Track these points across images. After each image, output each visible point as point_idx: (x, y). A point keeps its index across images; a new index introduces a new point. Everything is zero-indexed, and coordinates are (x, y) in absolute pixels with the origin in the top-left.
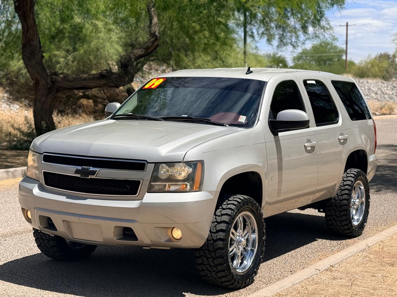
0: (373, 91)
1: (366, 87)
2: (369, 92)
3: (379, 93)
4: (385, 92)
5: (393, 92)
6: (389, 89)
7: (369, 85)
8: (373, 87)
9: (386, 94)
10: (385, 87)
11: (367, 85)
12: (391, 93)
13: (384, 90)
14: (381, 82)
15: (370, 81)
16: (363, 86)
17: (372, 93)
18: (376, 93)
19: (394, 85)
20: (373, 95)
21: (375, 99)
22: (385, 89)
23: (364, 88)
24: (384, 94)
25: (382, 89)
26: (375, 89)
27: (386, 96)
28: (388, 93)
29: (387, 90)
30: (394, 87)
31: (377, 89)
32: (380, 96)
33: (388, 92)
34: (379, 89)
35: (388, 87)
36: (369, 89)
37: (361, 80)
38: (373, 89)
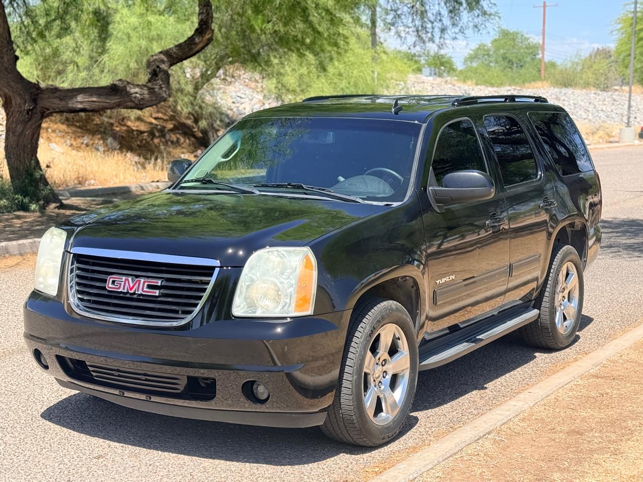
1: (571, 102)
4: (600, 109)
5: (613, 107)
6: (606, 103)
7: (575, 97)
8: (582, 101)
9: (602, 110)
10: (600, 101)
11: (572, 98)
12: (609, 109)
14: (595, 94)
15: (577, 91)
16: (566, 99)
19: (614, 97)
22: (600, 103)
23: (569, 102)
24: (598, 111)
25: (596, 104)
26: (584, 104)
27: (601, 114)
28: (604, 109)
29: (604, 104)
30: (615, 100)
31: (587, 105)
32: (593, 114)
34: (590, 103)
35: (604, 100)
36: (576, 104)
37: (564, 90)
38: (582, 103)
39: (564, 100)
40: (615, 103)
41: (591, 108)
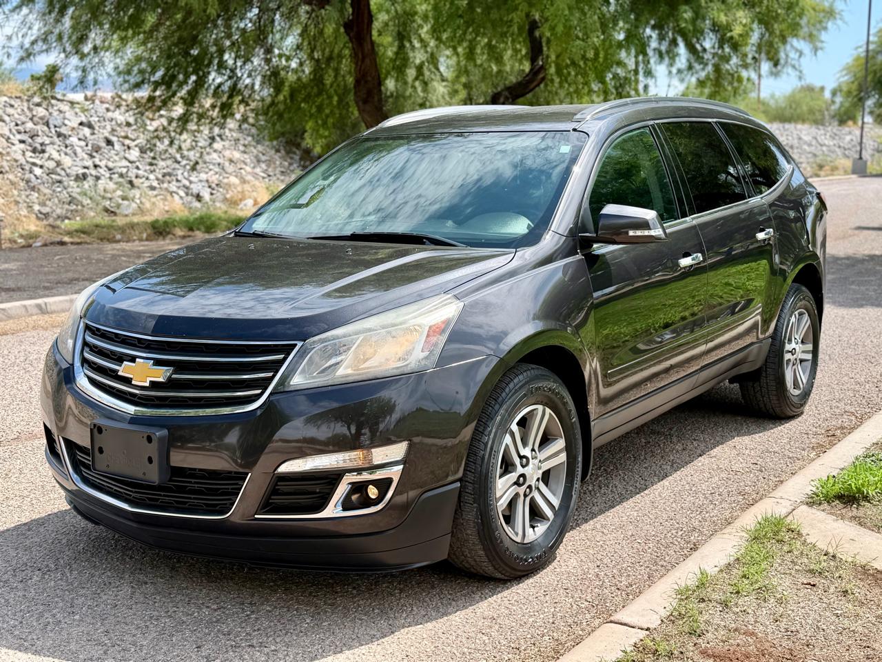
0: (805, 142)
3: (813, 143)
5: (834, 141)
6: (828, 137)
7: (798, 132)
8: (805, 135)
9: (825, 145)
10: (821, 135)
11: (795, 132)
12: (831, 143)
13: (822, 139)
14: (816, 129)
15: (799, 126)
17: (804, 144)
18: (810, 145)
19: (834, 131)
20: (805, 147)
23: (792, 136)
24: (821, 145)
25: (818, 138)
26: (806, 138)
27: (824, 148)
29: (826, 139)
30: (835, 135)
31: (810, 138)
32: (816, 147)
33: (826, 142)
34: (813, 138)
35: (825, 134)
36: (800, 139)
37: (787, 126)
40: (837, 138)
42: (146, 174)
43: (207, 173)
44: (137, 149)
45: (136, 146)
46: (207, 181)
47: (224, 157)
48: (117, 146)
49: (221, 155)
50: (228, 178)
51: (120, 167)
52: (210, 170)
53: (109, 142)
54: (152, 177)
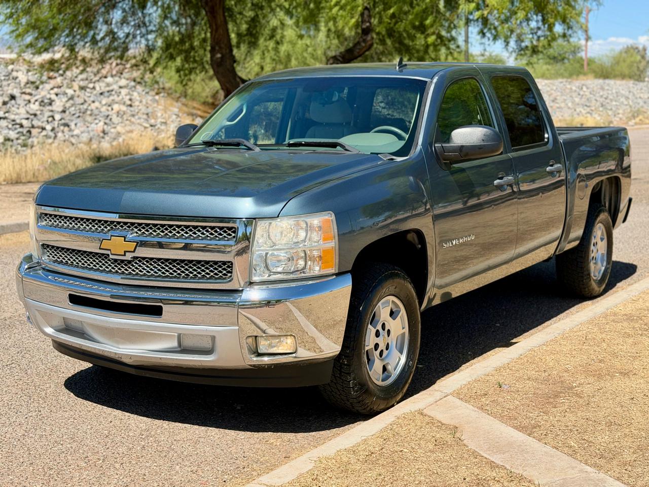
0: (623, 96)
1: (614, 91)
2: (617, 96)
3: (630, 97)
4: (638, 96)
6: (643, 91)
7: (617, 87)
8: (623, 90)
9: (640, 98)
11: (614, 87)
14: (633, 84)
15: (618, 82)
16: (610, 89)
17: (622, 97)
18: (627, 98)
20: (623, 99)
21: (626, 105)
22: (638, 91)
25: (635, 92)
27: (640, 101)
29: (641, 92)
31: (627, 93)
32: (633, 101)
33: (642, 95)
34: (630, 92)
35: (641, 89)
36: (618, 93)
37: (607, 81)
38: (623, 92)
39: (608, 90)
41: (630, 96)
42: (44, 125)
43: (97, 124)
44: (37, 103)
45: (36, 101)
46: (97, 130)
47: (112, 109)
48: (19, 101)
49: (110, 108)
50: (115, 128)
51: (21, 119)
52: (100, 121)
53: (13, 97)
54: (49, 127)
